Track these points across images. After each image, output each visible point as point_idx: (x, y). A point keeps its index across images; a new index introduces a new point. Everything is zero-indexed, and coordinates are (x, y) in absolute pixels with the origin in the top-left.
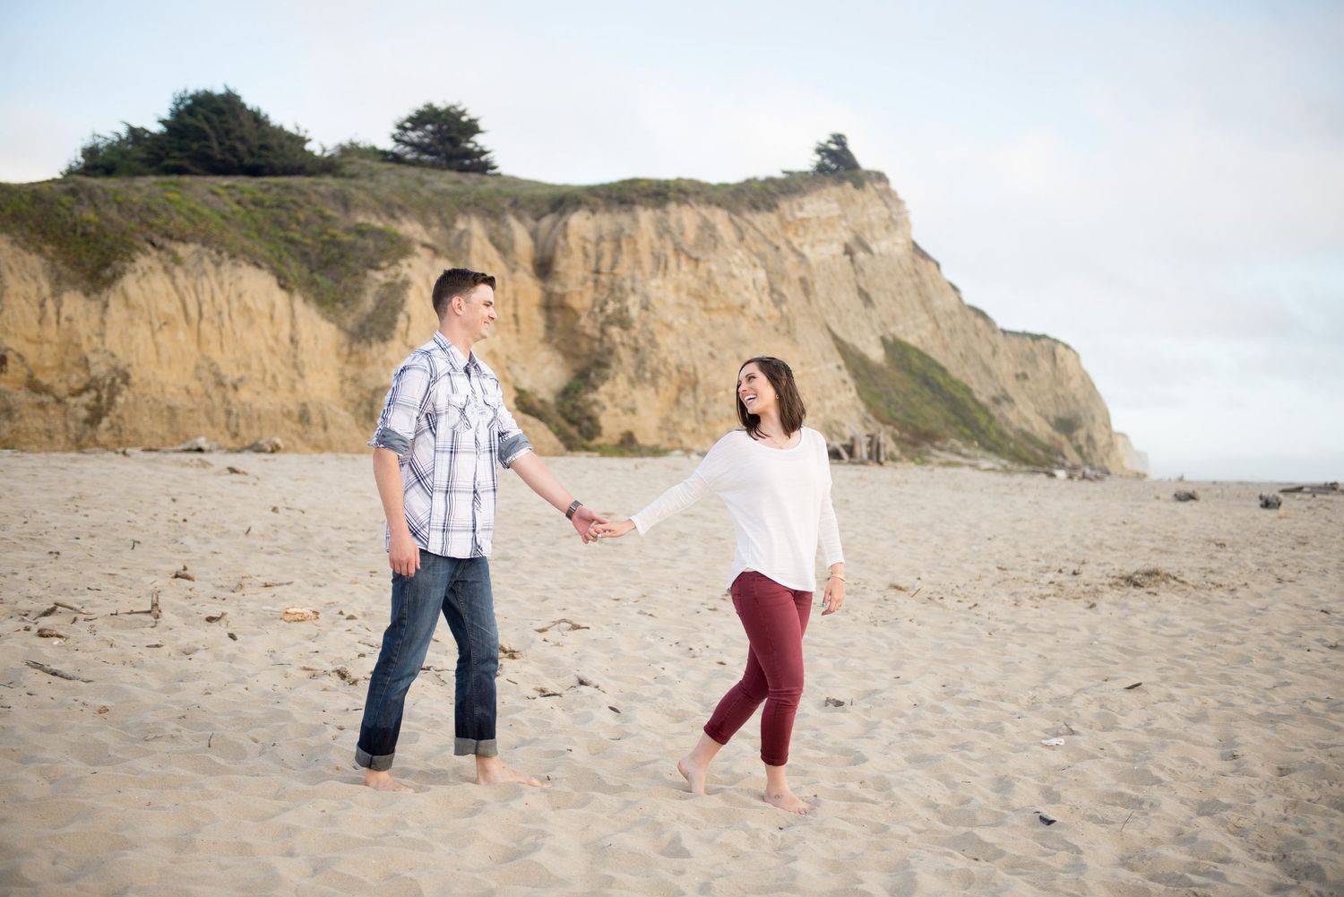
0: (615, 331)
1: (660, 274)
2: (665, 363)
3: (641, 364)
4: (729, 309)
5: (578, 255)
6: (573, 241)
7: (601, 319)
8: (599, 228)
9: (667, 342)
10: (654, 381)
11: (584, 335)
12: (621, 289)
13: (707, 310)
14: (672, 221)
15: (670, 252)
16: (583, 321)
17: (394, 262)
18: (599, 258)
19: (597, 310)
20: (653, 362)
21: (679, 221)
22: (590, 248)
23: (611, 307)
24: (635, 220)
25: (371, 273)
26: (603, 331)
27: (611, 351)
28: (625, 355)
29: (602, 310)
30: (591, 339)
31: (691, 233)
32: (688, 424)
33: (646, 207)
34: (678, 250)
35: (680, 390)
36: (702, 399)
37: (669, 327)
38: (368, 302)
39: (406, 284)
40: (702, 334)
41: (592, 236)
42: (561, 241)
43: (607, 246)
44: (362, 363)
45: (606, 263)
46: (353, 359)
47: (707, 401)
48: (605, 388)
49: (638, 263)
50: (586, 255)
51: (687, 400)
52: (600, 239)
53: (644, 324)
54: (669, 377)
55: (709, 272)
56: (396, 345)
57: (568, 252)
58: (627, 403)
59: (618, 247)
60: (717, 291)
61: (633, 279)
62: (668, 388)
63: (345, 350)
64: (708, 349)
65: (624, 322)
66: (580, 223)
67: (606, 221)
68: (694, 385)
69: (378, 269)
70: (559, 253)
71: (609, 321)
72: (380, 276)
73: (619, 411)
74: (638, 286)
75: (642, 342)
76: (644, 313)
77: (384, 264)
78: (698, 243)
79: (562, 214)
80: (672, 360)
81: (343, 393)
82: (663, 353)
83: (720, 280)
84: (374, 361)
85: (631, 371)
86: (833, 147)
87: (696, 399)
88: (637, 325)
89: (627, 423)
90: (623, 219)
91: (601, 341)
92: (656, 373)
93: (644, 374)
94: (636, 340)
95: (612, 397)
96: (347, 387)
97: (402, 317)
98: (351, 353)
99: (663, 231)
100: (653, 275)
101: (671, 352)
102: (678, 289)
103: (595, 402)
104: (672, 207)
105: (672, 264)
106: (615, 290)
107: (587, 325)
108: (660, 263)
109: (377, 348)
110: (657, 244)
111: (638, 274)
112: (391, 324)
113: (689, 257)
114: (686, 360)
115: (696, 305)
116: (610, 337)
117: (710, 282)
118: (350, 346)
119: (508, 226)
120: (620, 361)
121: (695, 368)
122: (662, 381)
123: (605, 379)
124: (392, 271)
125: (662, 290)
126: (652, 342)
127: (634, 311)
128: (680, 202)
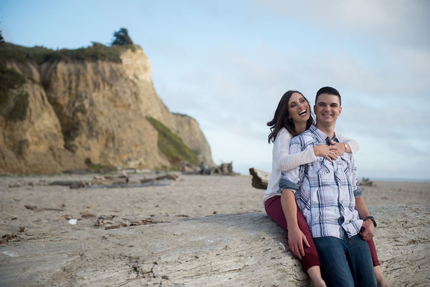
0: (79, 115)
1: (97, 90)
2: (101, 128)
3: (91, 129)
4: (124, 106)
5: (61, 82)
6: (59, 75)
7: (73, 109)
8: (69, 70)
9: (101, 119)
10: (97, 137)
11: (65, 116)
12: (81, 96)
13: (116, 106)
14: (100, 68)
15: (100, 81)
16: (65, 110)
17: (20, 86)
18: (71, 82)
19: (71, 105)
20: (96, 128)
21: (103, 68)
22: (67, 78)
23: (77, 104)
24: (85, 67)
25: (11, 90)
26: (74, 114)
27: (78, 123)
28: (84, 125)
29: (73, 105)
30: (68, 118)
31: (107, 74)
32: (111, 155)
33: (89, 61)
34: (104, 80)
35: (107, 140)
36: (117, 144)
37: (102, 113)
38: (11, 103)
39: (27, 95)
40: (114, 117)
41: (66, 73)
42: (53, 74)
43: (74, 78)
44: (12, 130)
45: (74, 85)
46: (8, 127)
47: (119, 145)
48: (77, 139)
49: (87, 85)
50: (65, 81)
51: (111, 145)
52: (70, 75)
53: (92, 112)
54: (103, 134)
55: (116, 90)
56: (26, 122)
57: (57, 80)
58: (87, 146)
59: (78, 79)
60: (120, 98)
61: (86, 92)
62: (102, 140)
63: (4, 124)
64: (117, 123)
65: (83, 111)
66: (62, 67)
67: (72, 67)
68: (113, 138)
69: (14, 88)
70: (53, 80)
71: (77, 110)
72: (15, 91)
73: (83, 149)
74: (88, 96)
75: (91, 119)
76: (91, 108)
77: (16, 86)
78: (111, 77)
79: (52, 62)
80: (104, 128)
81: (5, 143)
82: (100, 124)
83: (121, 94)
84: (18, 129)
85: (87, 132)
86: (121, 34)
87: (114, 144)
88: (89, 113)
89: (87, 154)
90: (80, 66)
91: (73, 119)
92: (97, 133)
93: (92, 133)
94: (88, 119)
95: (80, 143)
96: (7, 140)
97: (28, 110)
98: (6, 125)
99: (97, 72)
100: (94, 91)
101: (103, 124)
102: (104, 97)
103: (74, 145)
104: (100, 62)
105: (102, 86)
106: (78, 97)
107: (68, 112)
108: (96, 86)
109: (18, 124)
110: (95, 78)
111: (87, 90)
112: (24, 113)
113: (108, 84)
114: (109, 128)
115: (111, 104)
116: (77, 117)
117: (117, 94)
118: (6, 122)
119: (29, 67)
120: (82, 128)
121: (113, 132)
122: (100, 137)
123: (77, 135)
124: (20, 89)
125: (98, 97)
126: (95, 120)
127: (87, 106)
128: (103, 60)
